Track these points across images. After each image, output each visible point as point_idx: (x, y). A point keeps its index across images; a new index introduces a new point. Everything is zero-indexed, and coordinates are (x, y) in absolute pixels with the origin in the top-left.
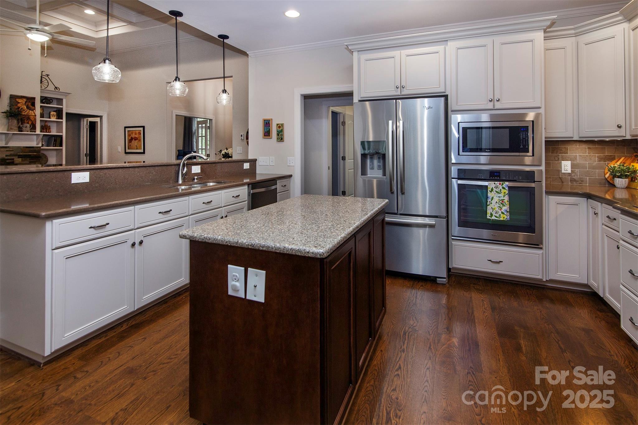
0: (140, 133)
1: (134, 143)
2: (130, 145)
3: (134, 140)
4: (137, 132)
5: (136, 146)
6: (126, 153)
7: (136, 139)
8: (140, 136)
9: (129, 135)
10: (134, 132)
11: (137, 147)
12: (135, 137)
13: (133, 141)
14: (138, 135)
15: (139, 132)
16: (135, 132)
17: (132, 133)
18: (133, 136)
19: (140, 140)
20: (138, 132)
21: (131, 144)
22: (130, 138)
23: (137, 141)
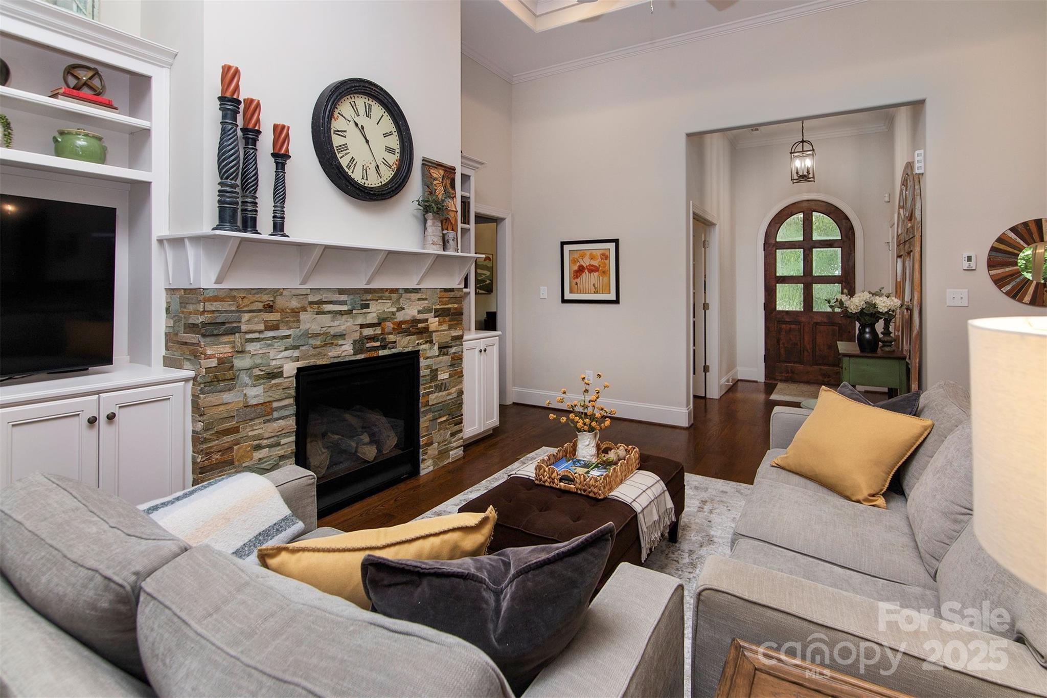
0: (605, 257)
1: (588, 279)
2: (577, 284)
3: (586, 271)
4: (598, 253)
5: (594, 285)
6: (564, 301)
7: (592, 269)
8: (605, 263)
9: (573, 261)
10: (588, 253)
11: (595, 288)
12: (590, 265)
13: (585, 275)
14: (600, 260)
15: (603, 255)
16: (591, 255)
17: (583, 256)
18: (586, 262)
19: (605, 273)
20: (599, 255)
21: (578, 280)
22: (576, 268)
23: (596, 274)
